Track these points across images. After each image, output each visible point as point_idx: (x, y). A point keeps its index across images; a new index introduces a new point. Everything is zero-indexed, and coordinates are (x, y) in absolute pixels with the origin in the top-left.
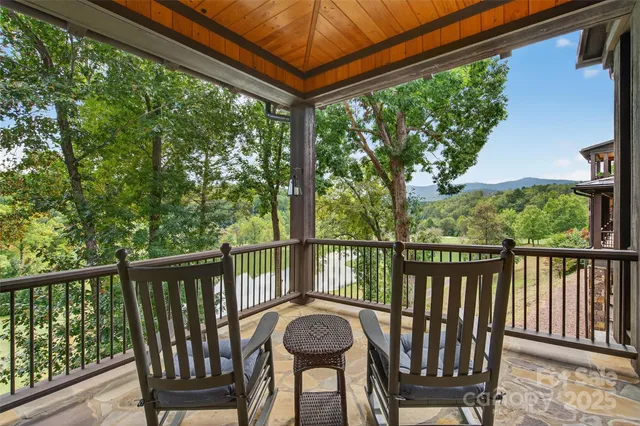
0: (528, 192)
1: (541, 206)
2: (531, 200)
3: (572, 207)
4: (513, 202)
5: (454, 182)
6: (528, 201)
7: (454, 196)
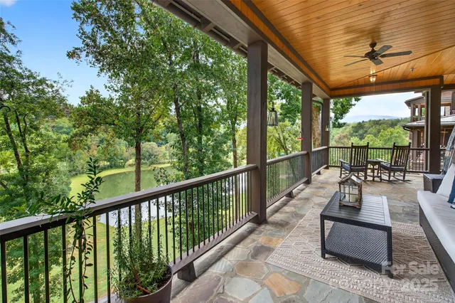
0: (367, 125)
1: (375, 135)
2: (369, 131)
3: (396, 137)
4: (356, 132)
5: (341, 121)
6: (366, 132)
7: (341, 129)
